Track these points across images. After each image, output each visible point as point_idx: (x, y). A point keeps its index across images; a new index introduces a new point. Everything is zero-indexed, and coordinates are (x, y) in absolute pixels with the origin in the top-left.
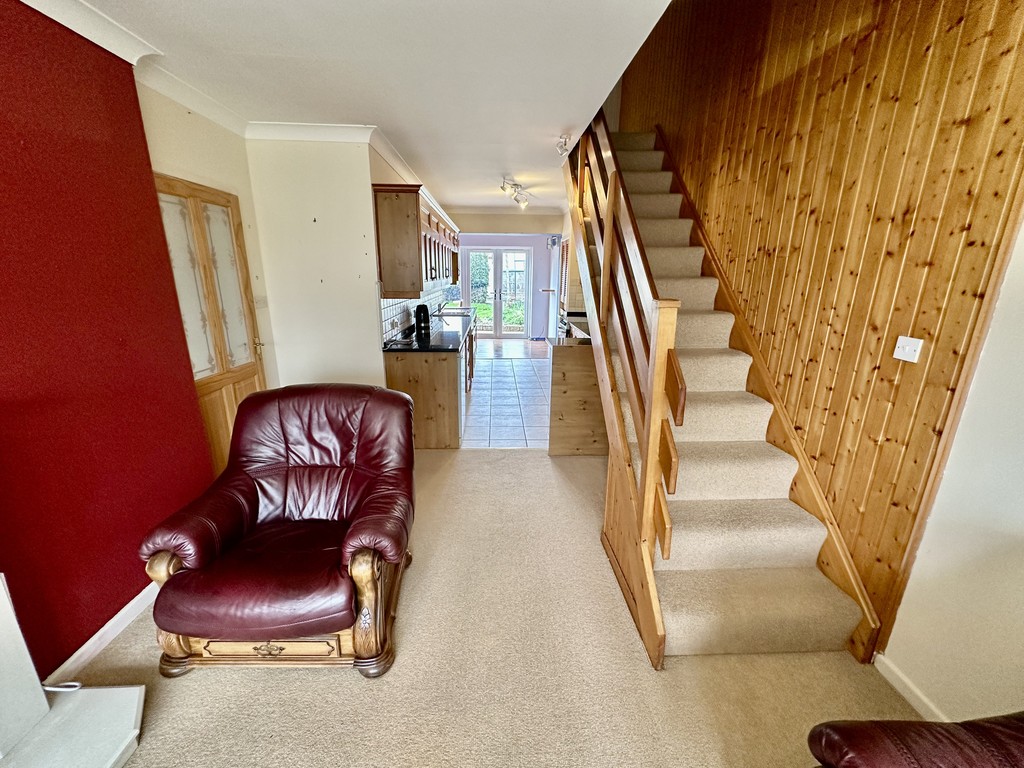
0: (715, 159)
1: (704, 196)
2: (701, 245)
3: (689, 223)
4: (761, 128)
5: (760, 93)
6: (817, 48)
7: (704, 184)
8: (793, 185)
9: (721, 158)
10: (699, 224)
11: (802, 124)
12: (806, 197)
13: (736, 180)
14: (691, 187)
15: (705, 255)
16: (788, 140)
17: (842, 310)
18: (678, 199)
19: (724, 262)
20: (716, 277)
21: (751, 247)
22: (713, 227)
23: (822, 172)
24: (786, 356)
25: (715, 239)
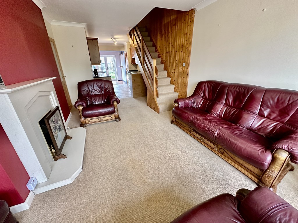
0: (158, 35)
1: (156, 42)
2: (157, 52)
3: (154, 48)
4: (164, 30)
5: (164, 24)
6: (171, 18)
7: (156, 40)
8: (170, 41)
9: (159, 35)
10: (156, 48)
11: (170, 30)
12: (172, 43)
13: (162, 39)
14: (154, 40)
15: (158, 54)
16: (169, 33)
17: (177, 61)
18: (152, 43)
19: (161, 55)
20: (160, 58)
21: (165, 52)
22: (159, 48)
23: (173, 39)
24: (171, 70)
25: (159, 51)
